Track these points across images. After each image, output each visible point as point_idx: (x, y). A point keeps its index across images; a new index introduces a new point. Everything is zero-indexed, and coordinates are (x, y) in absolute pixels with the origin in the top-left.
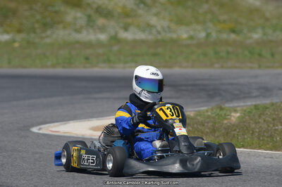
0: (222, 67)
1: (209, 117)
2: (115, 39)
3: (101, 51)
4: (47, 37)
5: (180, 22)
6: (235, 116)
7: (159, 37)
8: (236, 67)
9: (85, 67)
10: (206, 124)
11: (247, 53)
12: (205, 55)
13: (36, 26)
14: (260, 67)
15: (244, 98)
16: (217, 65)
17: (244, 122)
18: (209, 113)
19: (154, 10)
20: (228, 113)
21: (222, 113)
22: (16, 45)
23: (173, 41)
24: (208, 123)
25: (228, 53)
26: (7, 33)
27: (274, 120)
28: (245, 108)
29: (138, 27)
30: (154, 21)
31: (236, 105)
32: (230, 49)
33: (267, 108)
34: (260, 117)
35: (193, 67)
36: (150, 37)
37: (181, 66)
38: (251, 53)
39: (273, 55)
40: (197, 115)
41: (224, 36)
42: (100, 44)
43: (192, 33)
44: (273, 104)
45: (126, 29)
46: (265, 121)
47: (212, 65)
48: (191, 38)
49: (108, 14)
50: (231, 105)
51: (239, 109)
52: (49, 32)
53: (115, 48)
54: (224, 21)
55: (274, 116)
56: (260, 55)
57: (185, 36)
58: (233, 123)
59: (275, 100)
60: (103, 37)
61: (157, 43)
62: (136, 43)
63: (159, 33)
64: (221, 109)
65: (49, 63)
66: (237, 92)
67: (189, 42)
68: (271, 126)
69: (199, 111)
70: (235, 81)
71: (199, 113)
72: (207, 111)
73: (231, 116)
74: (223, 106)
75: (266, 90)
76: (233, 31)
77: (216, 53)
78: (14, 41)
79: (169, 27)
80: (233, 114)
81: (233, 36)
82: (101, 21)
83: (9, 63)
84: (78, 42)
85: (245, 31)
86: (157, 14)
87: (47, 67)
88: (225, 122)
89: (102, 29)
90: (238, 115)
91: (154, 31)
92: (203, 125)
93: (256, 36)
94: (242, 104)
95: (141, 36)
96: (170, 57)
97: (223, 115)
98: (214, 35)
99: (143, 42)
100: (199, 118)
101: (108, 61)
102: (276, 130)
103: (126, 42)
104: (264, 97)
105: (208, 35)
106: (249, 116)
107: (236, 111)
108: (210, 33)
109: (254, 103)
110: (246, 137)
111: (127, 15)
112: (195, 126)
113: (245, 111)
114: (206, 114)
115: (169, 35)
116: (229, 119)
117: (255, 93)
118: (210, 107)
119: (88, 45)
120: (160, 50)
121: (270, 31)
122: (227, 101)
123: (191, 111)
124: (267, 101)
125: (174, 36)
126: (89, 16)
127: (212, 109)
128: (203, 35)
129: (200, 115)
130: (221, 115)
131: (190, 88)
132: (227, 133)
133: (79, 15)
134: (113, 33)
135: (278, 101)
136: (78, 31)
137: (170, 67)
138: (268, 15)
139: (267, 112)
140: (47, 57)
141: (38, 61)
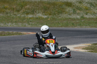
3: (78, 21)
4: (60, 16)
9: (72, 27)
13: (56, 13)
22: (49, 19)
26: (46, 15)
29: (91, 13)
36: (95, 17)
42: (78, 19)
45: (87, 14)
49: (80, 9)
53: (83, 21)
60: (79, 17)
65: (60, 26)
82: (78, 11)
84: (70, 18)
87: (59, 27)
89: (78, 14)
91: (96, 15)
95: (92, 17)
101: (80, 25)
103: (86, 18)
111: (87, 9)
119: (74, 19)
126: (74, 10)
133: (71, 9)
134: (82, 16)
136: (70, 15)
140: (59, 23)
141: (56, 25)
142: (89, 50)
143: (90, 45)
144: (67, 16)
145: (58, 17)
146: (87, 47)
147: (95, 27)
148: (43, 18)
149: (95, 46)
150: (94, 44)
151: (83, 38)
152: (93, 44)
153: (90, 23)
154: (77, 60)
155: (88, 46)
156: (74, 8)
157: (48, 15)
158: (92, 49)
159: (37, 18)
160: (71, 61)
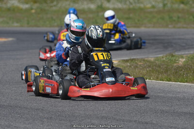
0: (174, 27)
1: (164, 61)
2: (101, 8)
3: (91, 16)
4: (54, 6)
6: (182, 61)
7: (131, 7)
8: (183, 28)
10: (162, 66)
11: (191, 17)
12: (163, 19)
15: (188, 48)
16: (170, 26)
17: (188, 65)
18: (164, 59)
20: (177, 59)
21: (173, 59)
22: (33, 11)
23: (141, 9)
24: (163, 65)
25: (179, 18)
26: (27, 3)
28: (189, 56)
31: (183, 53)
32: (180, 15)
35: (154, 27)
36: (125, 6)
37: (145, 27)
40: (156, 60)
41: (176, 6)
43: (154, 3)
45: (108, 1)
47: (167, 26)
48: (153, 7)
50: (180, 53)
51: (184, 56)
52: (55, 3)
53: (101, 14)
57: (149, 6)
58: (180, 66)
60: (92, 6)
63: (131, 3)
64: (173, 56)
65: (56, 24)
66: (184, 45)
67: (152, 10)
69: (157, 57)
70: (182, 37)
71: (157, 59)
72: (163, 58)
73: (179, 61)
74: (174, 54)
76: (183, 3)
77: (171, 18)
78: (32, 9)
80: (180, 59)
81: (182, 6)
83: (28, 24)
85: (191, 2)
88: (175, 65)
90: (184, 60)
92: (160, 67)
94: (187, 53)
96: (138, 21)
97: (174, 60)
98: (169, 5)
99: (120, 9)
100: (157, 62)
101: (96, 23)
105: (164, 5)
106: (191, 61)
107: (182, 57)
108: (167, 4)
110: (189, 75)
112: (154, 67)
113: (189, 57)
114: (162, 59)
115: (138, 5)
116: (178, 63)
118: (165, 55)
119: (82, 11)
120: (131, 15)
122: (177, 51)
123: (152, 57)
125: (142, 6)
127: (166, 56)
128: (161, 5)
129: (158, 60)
130: (172, 60)
131: (151, 41)
132: (176, 72)
134: (100, 4)
136: (75, 2)
137: (138, 27)
140: (55, 20)
141: (48, 23)
143: (116, 62)
144: (69, 5)
145: (52, 7)
148: (22, 9)
149: (125, 65)
150: (124, 60)
152: (122, 60)
157: (32, 3)
159: (9, 9)
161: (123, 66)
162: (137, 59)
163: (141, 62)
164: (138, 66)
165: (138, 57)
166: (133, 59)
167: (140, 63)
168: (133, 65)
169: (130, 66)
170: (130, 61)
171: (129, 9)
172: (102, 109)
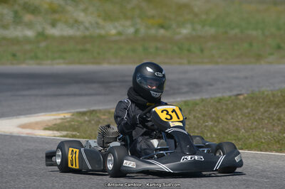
2: (42, 36)
3: (28, 47)
5: (108, 17)
7: (87, 33)
9: (12, 64)
11: (176, 48)
12: (134, 50)
14: (189, 62)
15: (174, 94)
19: (82, 6)
23: (101, 37)
25: (157, 49)
27: (204, 116)
29: (66, 22)
30: (81, 16)
32: (159, 45)
33: (197, 104)
34: (190, 113)
35: (121, 63)
36: (79, 34)
37: (109, 63)
38: (180, 49)
39: (202, 51)
41: (153, 32)
42: (27, 40)
43: (120, 29)
44: (203, 100)
45: (53, 25)
46: (195, 117)
48: (120, 33)
49: (34, 10)
53: (43, 44)
54: (153, 17)
55: (204, 112)
56: (189, 50)
57: (113, 32)
59: (205, 96)
60: (30, 33)
61: (85, 39)
62: (64, 39)
63: (87, 29)
67: (118, 38)
68: (201, 122)
75: (195, 86)
76: (162, 27)
77: (145, 49)
79: (97, 23)
81: (162, 32)
82: (28, 17)
84: (4, 39)
85: (174, 26)
86: (85, 10)
89: (29, 25)
91: (82, 27)
93: (185, 31)
95: (69, 32)
96: (99, 54)
98: (143, 30)
99: (71, 38)
101: (36, 57)
102: (206, 126)
103: (53, 38)
104: (194, 93)
105: (137, 31)
108: (139, 29)
109: (184, 99)
111: (54, 11)
115: (98, 31)
117: (185, 89)
119: (15, 41)
120: (88, 46)
121: (198, 27)
124: (197, 98)
125: (103, 32)
126: (16, 13)
128: (131, 30)
133: (6, 11)
134: (39, 29)
135: (207, 97)
136: (5, 27)
137: (98, 63)
138: (196, 9)
139: (197, 107)
142: (65, 133)
143: (68, 116)
146: (59, 122)
147: (80, 63)
149: (81, 119)
150: (80, 113)
151: (46, 96)
152: (77, 113)
153: (65, 52)
154: (31, 163)
155: (62, 119)
156: (16, 7)
158: (75, 130)
160: (13, 166)
161: (78, 121)
162: (100, 110)
163: (104, 115)
164: (101, 121)
165: (101, 108)
166: (93, 111)
167: (103, 117)
168: (93, 120)
169: (90, 121)
170: (88, 114)
171: (85, 38)
172: (51, 185)
